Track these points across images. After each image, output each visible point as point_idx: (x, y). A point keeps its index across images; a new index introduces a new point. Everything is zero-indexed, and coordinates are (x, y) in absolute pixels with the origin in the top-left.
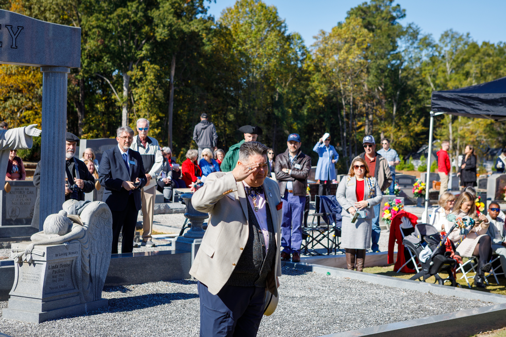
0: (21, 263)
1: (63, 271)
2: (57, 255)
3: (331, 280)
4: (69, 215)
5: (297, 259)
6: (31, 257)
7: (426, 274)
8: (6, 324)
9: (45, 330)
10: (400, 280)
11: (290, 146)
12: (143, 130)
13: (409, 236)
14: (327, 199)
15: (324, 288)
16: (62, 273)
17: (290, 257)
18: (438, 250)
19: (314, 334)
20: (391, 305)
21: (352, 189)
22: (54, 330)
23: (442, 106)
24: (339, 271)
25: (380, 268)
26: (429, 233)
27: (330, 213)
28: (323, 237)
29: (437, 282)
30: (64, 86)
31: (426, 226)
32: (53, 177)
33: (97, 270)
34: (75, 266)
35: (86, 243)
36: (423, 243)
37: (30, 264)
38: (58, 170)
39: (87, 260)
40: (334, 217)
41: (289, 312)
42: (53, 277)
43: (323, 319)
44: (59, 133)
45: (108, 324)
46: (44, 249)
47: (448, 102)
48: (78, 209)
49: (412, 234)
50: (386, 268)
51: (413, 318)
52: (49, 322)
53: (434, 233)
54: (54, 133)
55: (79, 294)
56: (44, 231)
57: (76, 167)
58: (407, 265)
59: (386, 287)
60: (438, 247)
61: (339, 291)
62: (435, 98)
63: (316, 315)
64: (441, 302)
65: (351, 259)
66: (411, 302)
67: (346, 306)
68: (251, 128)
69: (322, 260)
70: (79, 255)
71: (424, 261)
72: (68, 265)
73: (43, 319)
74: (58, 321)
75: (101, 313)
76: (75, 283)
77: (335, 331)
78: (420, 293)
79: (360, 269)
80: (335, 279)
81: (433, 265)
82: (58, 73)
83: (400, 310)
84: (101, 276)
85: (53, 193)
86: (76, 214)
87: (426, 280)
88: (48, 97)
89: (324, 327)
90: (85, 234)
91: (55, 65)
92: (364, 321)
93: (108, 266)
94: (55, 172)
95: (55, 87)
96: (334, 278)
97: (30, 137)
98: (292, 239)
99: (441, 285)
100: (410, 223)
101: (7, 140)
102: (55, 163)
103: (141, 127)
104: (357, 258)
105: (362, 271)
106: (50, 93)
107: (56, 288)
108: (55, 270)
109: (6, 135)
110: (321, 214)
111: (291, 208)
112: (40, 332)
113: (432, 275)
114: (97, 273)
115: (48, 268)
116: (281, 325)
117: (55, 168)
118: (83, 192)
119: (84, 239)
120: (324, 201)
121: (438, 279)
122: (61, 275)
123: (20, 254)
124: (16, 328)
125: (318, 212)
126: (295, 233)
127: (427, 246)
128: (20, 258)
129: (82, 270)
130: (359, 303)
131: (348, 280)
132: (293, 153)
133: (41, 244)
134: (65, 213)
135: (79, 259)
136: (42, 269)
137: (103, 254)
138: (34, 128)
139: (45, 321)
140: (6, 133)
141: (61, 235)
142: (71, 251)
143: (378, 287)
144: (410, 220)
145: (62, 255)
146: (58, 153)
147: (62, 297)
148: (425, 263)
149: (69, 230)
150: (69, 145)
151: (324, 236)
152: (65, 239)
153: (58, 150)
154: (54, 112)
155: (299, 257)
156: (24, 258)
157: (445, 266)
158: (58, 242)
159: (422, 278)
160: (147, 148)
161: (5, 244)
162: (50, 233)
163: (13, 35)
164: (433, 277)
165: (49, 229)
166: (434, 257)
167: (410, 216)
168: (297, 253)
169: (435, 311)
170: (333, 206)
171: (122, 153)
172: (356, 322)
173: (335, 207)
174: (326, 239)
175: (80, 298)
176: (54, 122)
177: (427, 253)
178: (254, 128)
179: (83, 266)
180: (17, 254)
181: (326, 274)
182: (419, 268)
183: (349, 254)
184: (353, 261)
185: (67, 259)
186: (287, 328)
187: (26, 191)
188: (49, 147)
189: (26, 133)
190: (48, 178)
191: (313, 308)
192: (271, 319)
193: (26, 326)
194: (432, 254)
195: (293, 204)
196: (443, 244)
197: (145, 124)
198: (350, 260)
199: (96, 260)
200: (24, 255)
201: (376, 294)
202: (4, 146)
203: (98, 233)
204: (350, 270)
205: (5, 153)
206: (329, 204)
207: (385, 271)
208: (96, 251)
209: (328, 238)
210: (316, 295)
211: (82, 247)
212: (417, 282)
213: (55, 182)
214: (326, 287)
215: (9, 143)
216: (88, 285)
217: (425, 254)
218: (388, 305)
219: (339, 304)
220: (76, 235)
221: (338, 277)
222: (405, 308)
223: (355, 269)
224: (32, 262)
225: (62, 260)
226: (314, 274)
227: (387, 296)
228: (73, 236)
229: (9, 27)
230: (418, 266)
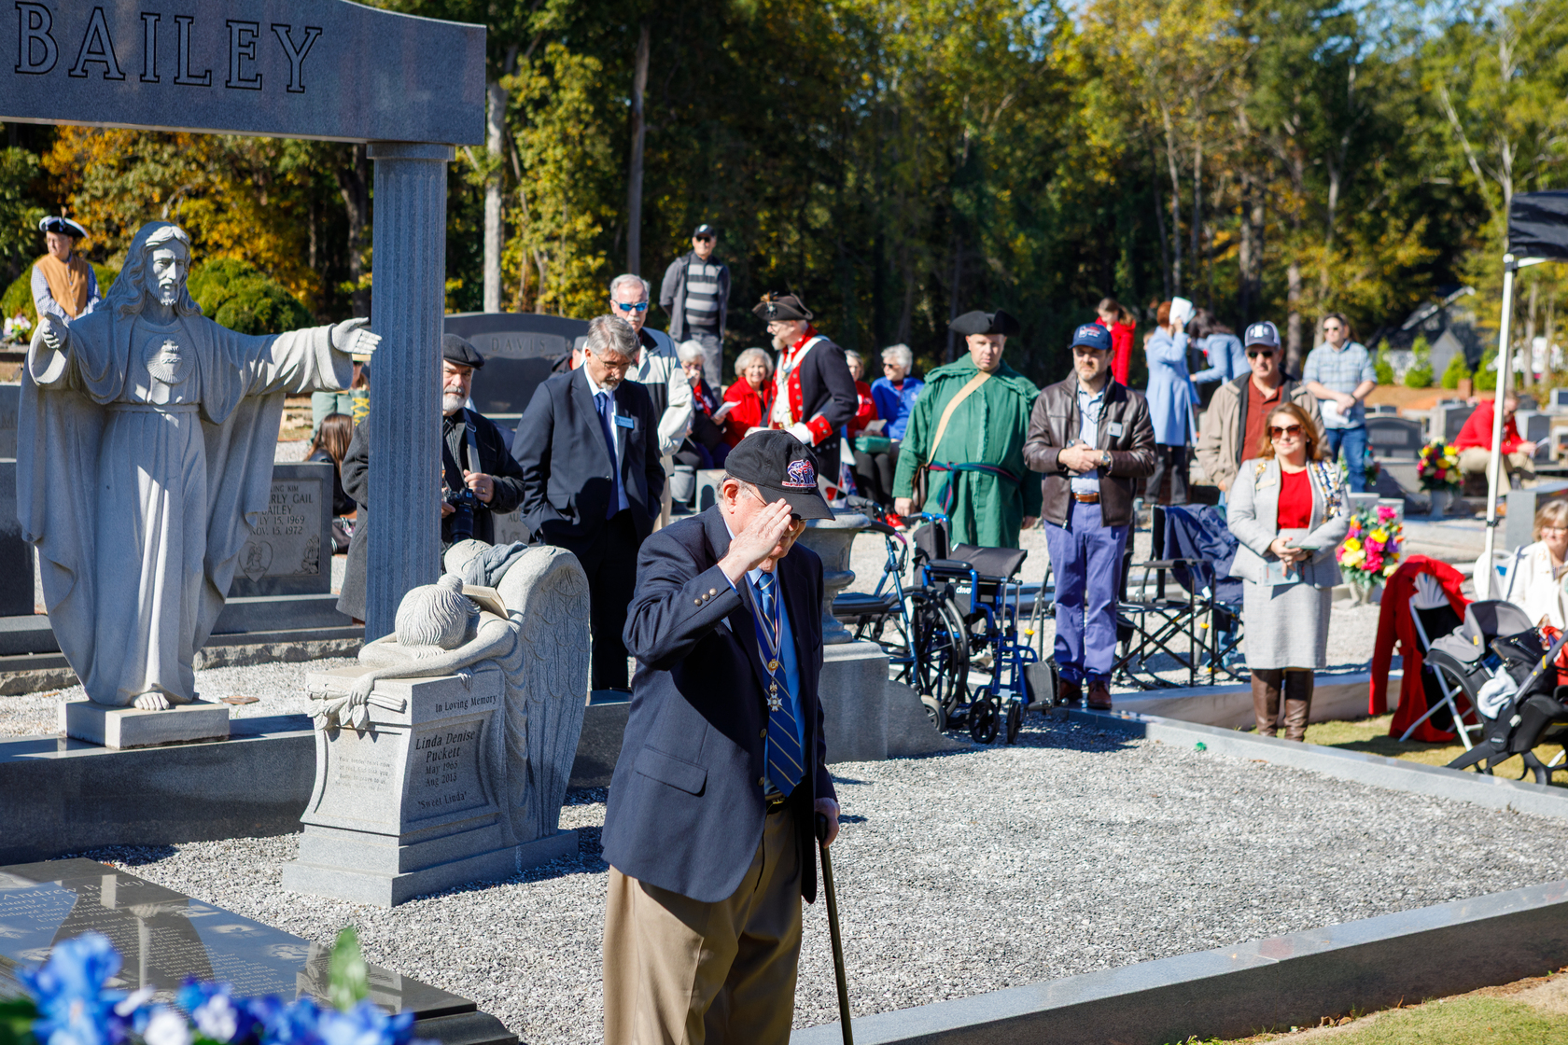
0: (334, 731)
1: (456, 752)
2: (439, 708)
3: (1210, 769)
4: (468, 590)
5: (1101, 701)
6: (367, 712)
7: (1498, 752)
8: (299, 907)
9: (413, 926)
10: (1418, 767)
11: (1079, 361)
12: (633, 311)
13: (1448, 638)
14: (1186, 517)
15: (1197, 794)
16: (453, 760)
17: (1080, 695)
18: (1537, 680)
19: (1191, 940)
20: (1403, 849)
21: (1269, 496)
22: (443, 929)
23: (1543, 239)
24: (1235, 740)
25: (1345, 725)
26: (1506, 629)
27: (1197, 560)
28: (1174, 632)
29: (1530, 774)
30: (436, 200)
31: (1498, 608)
32: (407, 472)
33: (546, 749)
34: (489, 739)
35: (518, 670)
36: (1489, 659)
37: (361, 734)
38: (421, 449)
39: (520, 719)
40: (1208, 570)
41: (1108, 872)
42: (428, 771)
43: (1210, 893)
44: (423, 340)
45: (591, 909)
46: (404, 690)
47: (1558, 228)
48: (492, 571)
49: (1457, 630)
50: (1366, 724)
51: (1473, 891)
52: (420, 904)
53: (1520, 630)
54: (410, 341)
55: (498, 819)
56: (396, 634)
57: (471, 437)
58: (1432, 717)
59: (1377, 791)
60: (1535, 673)
61: (1241, 804)
62: (1519, 215)
63: (1188, 881)
64: (1549, 840)
65: (1269, 703)
66: (1460, 840)
67: (1271, 854)
68: (983, 318)
69: (1174, 702)
70: (499, 707)
71: (1491, 712)
72: (470, 736)
73: (403, 894)
74: (445, 899)
75: (560, 874)
76: (487, 788)
77: (1249, 931)
78: (1482, 813)
79: (1296, 733)
80: (1223, 764)
81: (1520, 725)
82: (419, 161)
83: (1433, 865)
84: (558, 764)
85: (406, 519)
86: (487, 583)
87: (1495, 769)
88: (392, 234)
89: (1216, 917)
90: (515, 645)
91: (411, 138)
92: (1329, 899)
93: (577, 735)
94: (414, 456)
95: (411, 205)
96: (1218, 760)
97: (347, 355)
98: (1088, 641)
99: (1543, 786)
100: (1439, 592)
101: (279, 364)
102: (414, 430)
103: (625, 301)
104: (1287, 697)
105: (1302, 738)
106: (397, 221)
107: (437, 802)
108: (432, 749)
109: (274, 349)
110: (1168, 562)
111: (1084, 548)
112: (402, 932)
113: (1512, 754)
114: (548, 757)
115: (415, 745)
116: (1093, 914)
117: (414, 444)
118: (489, 510)
119: (513, 658)
120: (1177, 521)
121: (1533, 766)
122: (449, 765)
123: (332, 704)
124: (330, 922)
125: (1160, 557)
126: (1094, 621)
127: (1501, 669)
128: (334, 718)
129: (509, 749)
130: (1307, 842)
131: (1262, 768)
132: (1090, 382)
133: (393, 677)
134: (456, 581)
135: (499, 716)
136: (396, 752)
137: (562, 701)
138: (359, 331)
139: (408, 900)
140: (276, 342)
141: (447, 648)
142: (478, 695)
143: (1353, 788)
144: (1441, 582)
145: (453, 706)
146: (421, 400)
147: (453, 829)
148: (1496, 720)
149: (470, 635)
150: (452, 372)
151: (1178, 629)
152: (460, 661)
153: (422, 389)
154: (411, 278)
155: (1106, 693)
156: (344, 717)
157: (1556, 727)
158: (443, 668)
159: (1483, 764)
160: (642, 363)
161: (232, 652)
162: (417, 643)
163: (292, 52)
164: (1518, 759)
165: (415, 632)
166: (1522, 701)
167: (1440, 572)
168: (1100, 682)
169: (1535, 869)
170: (1205, 536)
171: (595, 391)
172: (1309, 904)
173: (1210, 540)
174: (1180, 635)
175: (503, 831)
176: (410, 309)
177: (1502, 690)
178: (992, 316)
179: (510, 736)
180: (322, 706)
181: (1193, 747)
182: (1469, 728)
183: (1263, 685)
184: (1273, 709)
185: (465, 720)
186: (1110, 923)
187: (291, 494)
188: (395, 381)
189: (336, 345)
190: (393, 472)
191: (1174, 859)
192: (1058, 895)
193: (356, 915)
194: (1519, 693)
195: (1091, 536)
196: (1551, 665)
197: (639, 291)
198: (1264, 705)
199: (544, 719)
200: (346, 706)
201: (1355, 813)
202: (268, 382)
203: (549, 640)
204: (1264, 734)
205: (271, 402)
206: (1192, 531)
207: (1367, 737)
208: (544, 692)
209: (1191, 634)
210: (1178, 818)
211: (508, 682)
212: (1468, 776)
213: (414, 484)
214: (1201, 790)
215: (282, 374)
216: (522, 791)
217: (1496, 691)
218: (1393, 848)
219: (1249, 845)
220: (491, 646)
221: (1231, 758)
222: (1446, 858)
223: (1281, 733)
224: (369, 729)
225: (454, 722)
226: (1158, 748)
227: (1389, 821)
228: (482, 651)
229: (281, 31)
230: (1466, 722)
